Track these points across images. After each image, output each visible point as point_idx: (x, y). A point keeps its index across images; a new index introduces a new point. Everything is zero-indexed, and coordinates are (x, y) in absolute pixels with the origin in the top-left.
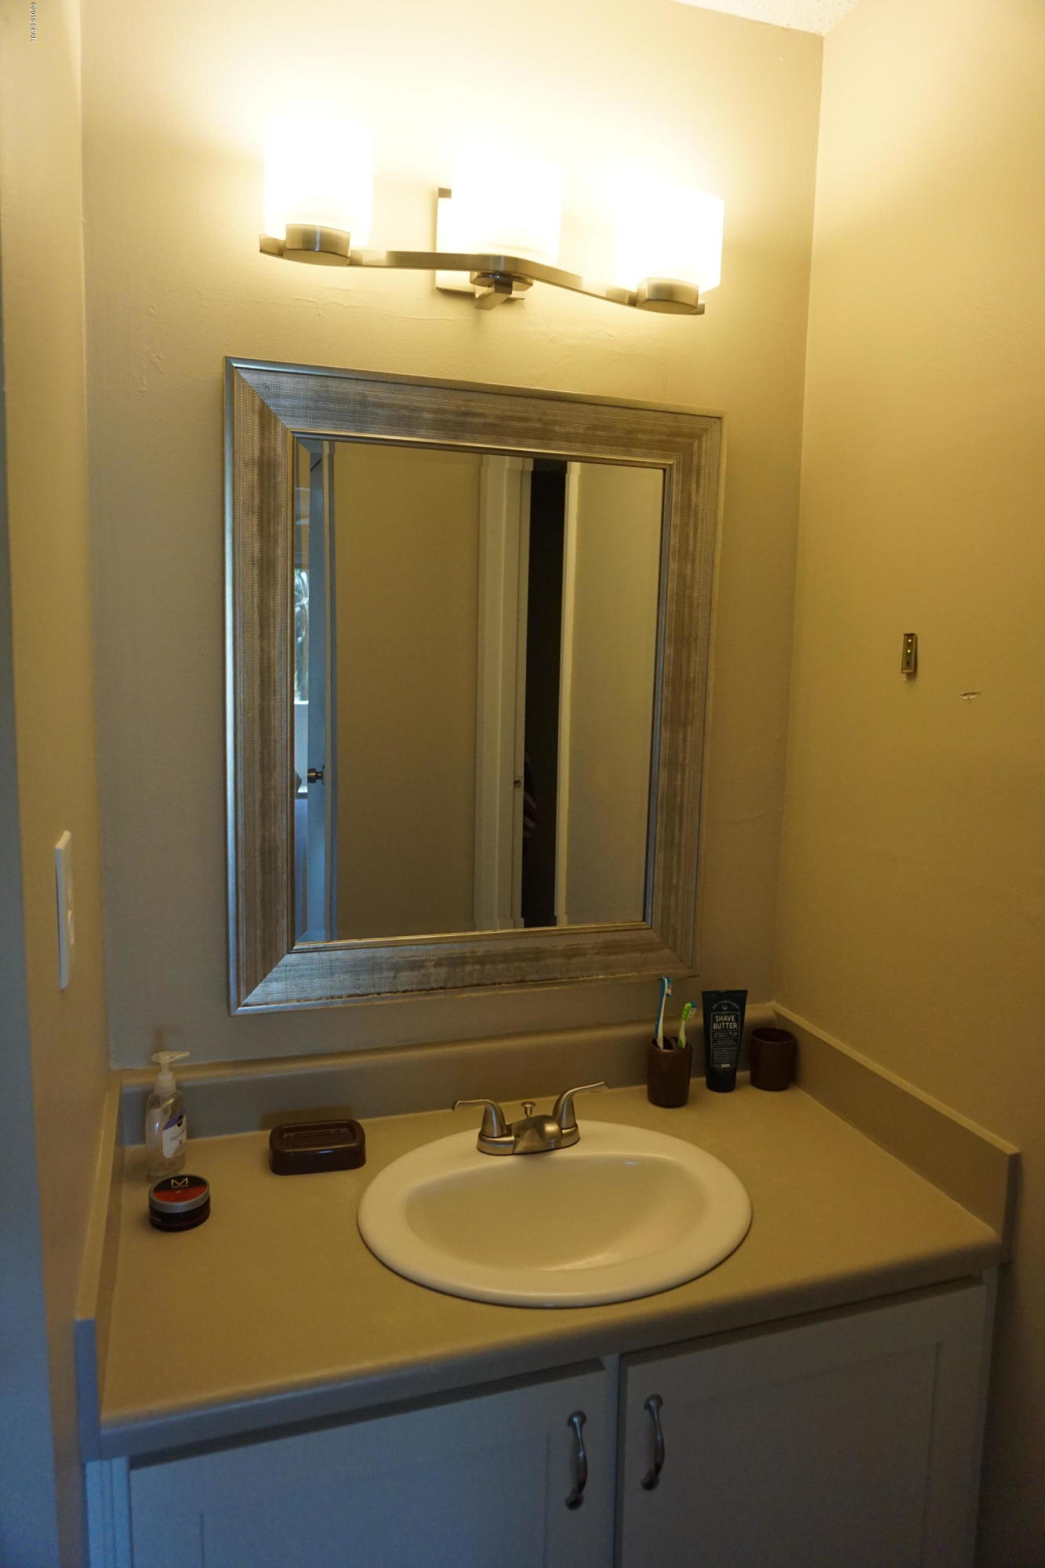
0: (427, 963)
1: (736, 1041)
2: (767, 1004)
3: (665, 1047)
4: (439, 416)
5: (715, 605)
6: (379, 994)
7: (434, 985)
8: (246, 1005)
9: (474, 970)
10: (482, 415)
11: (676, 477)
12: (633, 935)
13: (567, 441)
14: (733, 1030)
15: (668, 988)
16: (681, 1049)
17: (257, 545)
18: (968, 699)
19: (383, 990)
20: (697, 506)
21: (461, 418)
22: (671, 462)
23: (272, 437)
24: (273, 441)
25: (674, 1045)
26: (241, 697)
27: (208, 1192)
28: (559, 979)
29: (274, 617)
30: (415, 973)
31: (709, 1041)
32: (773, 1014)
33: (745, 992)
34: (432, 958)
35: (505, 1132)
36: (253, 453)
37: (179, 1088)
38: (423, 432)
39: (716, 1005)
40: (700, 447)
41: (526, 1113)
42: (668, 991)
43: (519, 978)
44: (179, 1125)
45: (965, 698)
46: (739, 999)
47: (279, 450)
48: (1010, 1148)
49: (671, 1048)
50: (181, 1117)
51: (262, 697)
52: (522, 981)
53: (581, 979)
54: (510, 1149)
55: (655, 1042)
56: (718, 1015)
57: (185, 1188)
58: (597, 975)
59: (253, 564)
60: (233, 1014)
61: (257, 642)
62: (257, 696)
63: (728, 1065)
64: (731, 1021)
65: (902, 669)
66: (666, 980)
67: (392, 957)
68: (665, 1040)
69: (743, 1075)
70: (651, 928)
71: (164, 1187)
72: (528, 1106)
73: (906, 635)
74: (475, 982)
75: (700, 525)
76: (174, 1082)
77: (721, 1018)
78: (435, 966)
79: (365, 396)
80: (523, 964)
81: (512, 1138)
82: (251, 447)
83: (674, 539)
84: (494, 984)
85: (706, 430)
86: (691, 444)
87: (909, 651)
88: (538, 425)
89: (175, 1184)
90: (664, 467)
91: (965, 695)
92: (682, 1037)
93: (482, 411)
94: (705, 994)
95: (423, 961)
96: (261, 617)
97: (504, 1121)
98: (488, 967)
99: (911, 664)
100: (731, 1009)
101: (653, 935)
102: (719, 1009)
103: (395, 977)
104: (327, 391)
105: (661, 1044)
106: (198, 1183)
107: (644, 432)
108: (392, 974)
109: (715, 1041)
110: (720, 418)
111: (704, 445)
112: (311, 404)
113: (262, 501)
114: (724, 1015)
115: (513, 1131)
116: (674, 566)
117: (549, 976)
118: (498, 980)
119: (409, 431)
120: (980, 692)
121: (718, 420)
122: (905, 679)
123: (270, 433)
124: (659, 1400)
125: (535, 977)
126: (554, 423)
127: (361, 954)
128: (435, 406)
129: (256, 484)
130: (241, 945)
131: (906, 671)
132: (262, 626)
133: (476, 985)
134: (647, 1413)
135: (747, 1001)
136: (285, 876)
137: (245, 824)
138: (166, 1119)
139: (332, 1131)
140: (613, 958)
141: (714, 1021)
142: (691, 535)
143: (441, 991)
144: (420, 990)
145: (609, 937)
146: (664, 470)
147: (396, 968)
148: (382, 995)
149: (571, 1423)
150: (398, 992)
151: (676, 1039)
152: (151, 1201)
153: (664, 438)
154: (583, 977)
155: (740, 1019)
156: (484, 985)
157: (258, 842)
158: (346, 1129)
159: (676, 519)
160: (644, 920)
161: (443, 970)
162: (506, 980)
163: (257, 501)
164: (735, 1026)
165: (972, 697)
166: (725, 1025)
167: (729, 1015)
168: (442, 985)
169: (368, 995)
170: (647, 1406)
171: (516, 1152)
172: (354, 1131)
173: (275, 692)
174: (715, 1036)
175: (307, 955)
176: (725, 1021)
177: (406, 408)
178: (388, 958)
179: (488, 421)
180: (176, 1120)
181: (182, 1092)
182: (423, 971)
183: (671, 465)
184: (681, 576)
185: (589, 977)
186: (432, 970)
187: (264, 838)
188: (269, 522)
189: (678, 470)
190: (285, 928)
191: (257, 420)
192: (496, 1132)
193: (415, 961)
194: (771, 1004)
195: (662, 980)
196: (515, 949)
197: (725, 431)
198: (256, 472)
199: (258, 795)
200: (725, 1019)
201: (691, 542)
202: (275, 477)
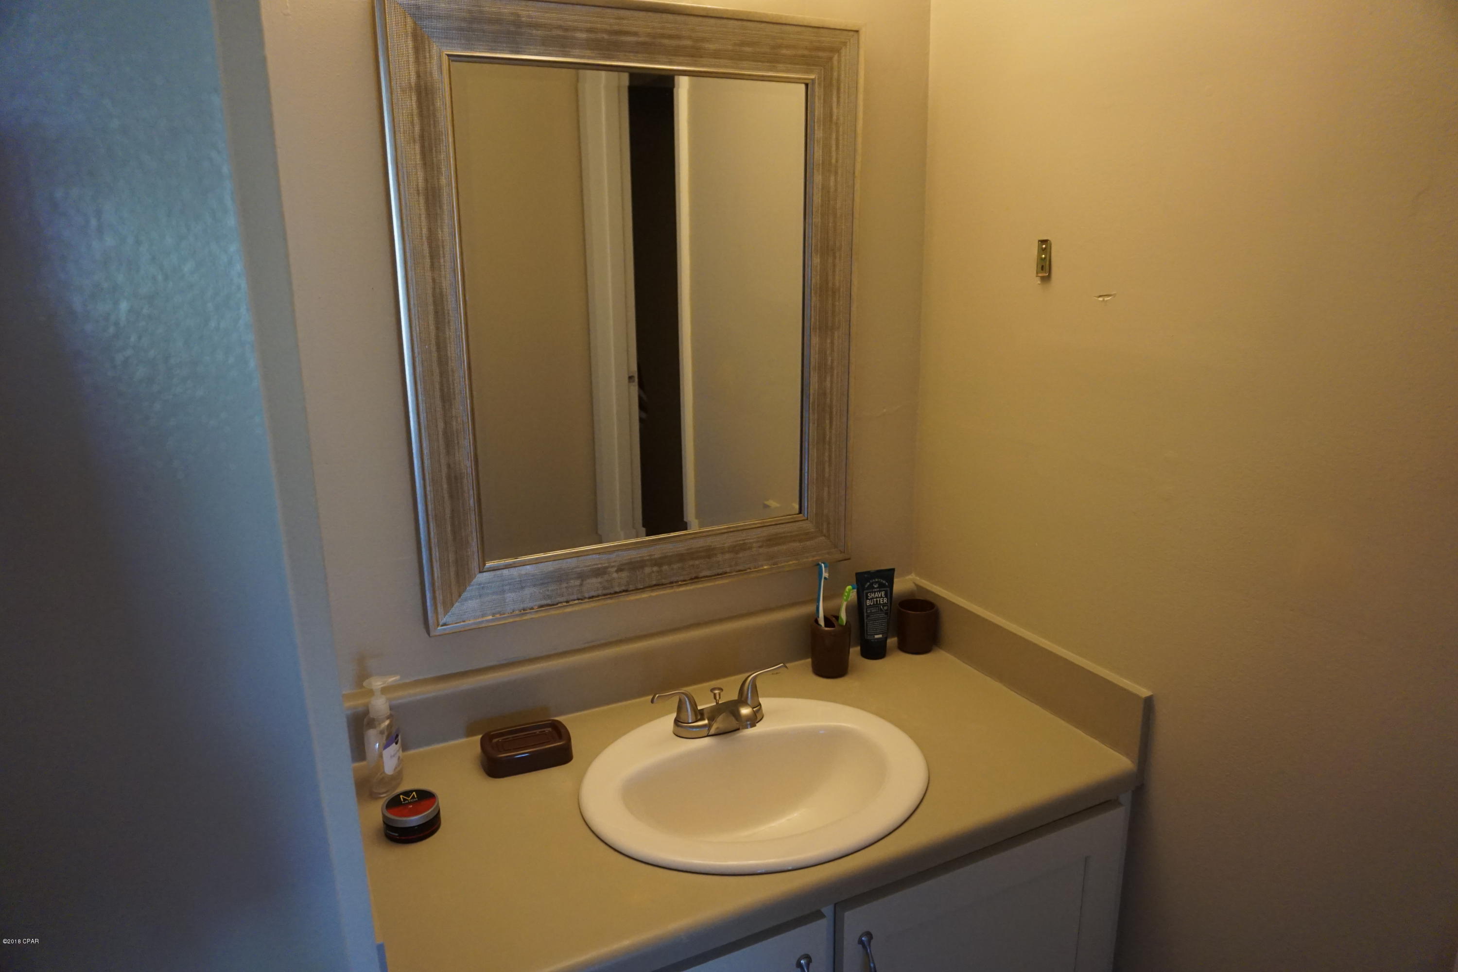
0: (609, 569)
1: (886, 614)
2: (907, 578)
3: (826, 626)
4: (592, 36)
5: (856, 215)
6: (567, 602)
7: (617, 589)
8: (444, 625)
9: (653, 572)
10: (636, 34)
11: (818, 91)
12: (794, 527)
13: (715, 58)
14: (884, 605)
15: (825, 572)
16: (842, 626)
17: (421, 174)
18: (1103, 300)
19: (572, 597)
20: (838, 119)
21: (614, 38)
22: (812, 77)
23: (428, 61)
24: (428, 65)
25: (835, 623)
26: (416, 330)
27: (438, 804)
28: (729, 573)
29: (443, 247)
30: (599, 580)
31: (863, 617)
32: (913, 585)
33: (893, 570)
34: (613, 564)
35: (699, 717)
36: (409, 80)
37: (391, 708)
38: (577, 52)
39: (868, 584)
40: (839, 61)
41: (715, 698)
42: (825, 574)
43: (694, 576)
44: (396, 743)
45: (1101, 299)
46: (888, 576)
47: (436, 75)
48: (1145, 692)
49: (832, 625)
50: (397, 736)
51: (437, 328)
52: (697, 578)
53: (749, 571)
54: (705, 731)
55: (816, 621)
56: (870, 592)
57: (415, 801)
58: (762, 566)
59: (418, 194)
60: (432, 634)
61: (429, 274)
62: (432, 328)
63: (880, 636)
64: (881, 597)
65: (1037, 273)
66: (823, 565)
67: (577, 567)
68: (827, 620)
69: (892, 641)
70: (807, 519)
71: (394, 803)
72: (717, 692)
73: (1039, 241)
74: (654, 583)
75: (841, 138)
76: (388, 704)
77: (873, 595)
78: (617, 571)
79: (518, 16)
80: (697, 562)
81: (706, 722)
82: (408, 74)
83: (818, 154)
84: (672, 583)
85: (845, 44)
86: (831, 59)
87: (1043, 256)
88: (688, 43)
89: (405, 800)
90: (807, 81)
91: (1100, 296)
92: (843, 616)
93: (634, 29)
94: (858, 575)
95: (606, 568)
96: (430, 247)
97: (696, 706)
98: (665, 568)
99: (1045, 268)
100: (881, 586)
101: (809, 526)
102: (871, 587)
103: (581, 585)
104: (481, 12)
105: (822, 622)
106: (426, 796)
107: (788, 47)
108: (578, 582)
109: (868, 616)
110: (857, 31)
111: (843, 59)
112: (464, 25)
113: (422, 130)
114: (875, 592)
115: (706, 716)
116: (818, 178)
117: (720, 571)
118: (674, 579)
119: (563, 51)
120: (1115, 294)
121: (855, 34)
122: (1039, 282)
123: (425, 58)
124: (869, 935)
125: (708, 573)
126: (703, 40)
127: (550, 567)
128: (589, 25)
129: (415, 112)
130: (435, 570)
131: (1040, 275)
132: (432, 257)
133: (655, 585)
134: (861, 946)
135: (895, 577)
136: (472, 501)
137: (431, 453)
138: (384, 741)
139: (537, 731)
140: (776, 549)
141: (867, 597)
142: (834, 148)
143: (624, 594)
144: (605, 595)
145: (773, 530)
146: (807, 85)
147: (582, 576)
148: (571, 603)
149: (799, 965)
150: (586, 598)
151: (837, 618)
152: (384, 817)
153: (806, 52)
154: (750, 569)
155: (889, 594)
156: (663, 584)
157: (444, 470)
158: (550, 729)
159: (819, 134)
160: (800, 512)
161: (624, 574)
162: (682, 578)
163: (417, 129)
164: (885, 601)
165: (1106, 299)
166: (877, 601)
167: (880, 591)
168: (623, 588)
169: (557, 604)
170: (861, 942)
171: (710, 734)
172: (559, 731)
173: (449, 322)
174: (868, 612)
175: (498, 572)
176: (877, 598)
177: (560, 27)
178: (573, 568)
179: (641, 39)
180: (392, 738)
181: (395, 711)
182: (606, 577)
183: (813, 80)
184: (825, 188)
185: (755, 568)
186: (615, 575)
187: (449, 466)
188: (431, 150)
189: (819, 84)
190: (475, 549)
191: (410, 44)
192: (690, 716)
193: (599, 569)
194: (910, 577)
195: (818, 565)
196: (688, 549)
197: (862, 45)
198: (414, 98)
199: (441, 425)
200: (876, 595)
201: (834, 154)
202: (433, 104)
